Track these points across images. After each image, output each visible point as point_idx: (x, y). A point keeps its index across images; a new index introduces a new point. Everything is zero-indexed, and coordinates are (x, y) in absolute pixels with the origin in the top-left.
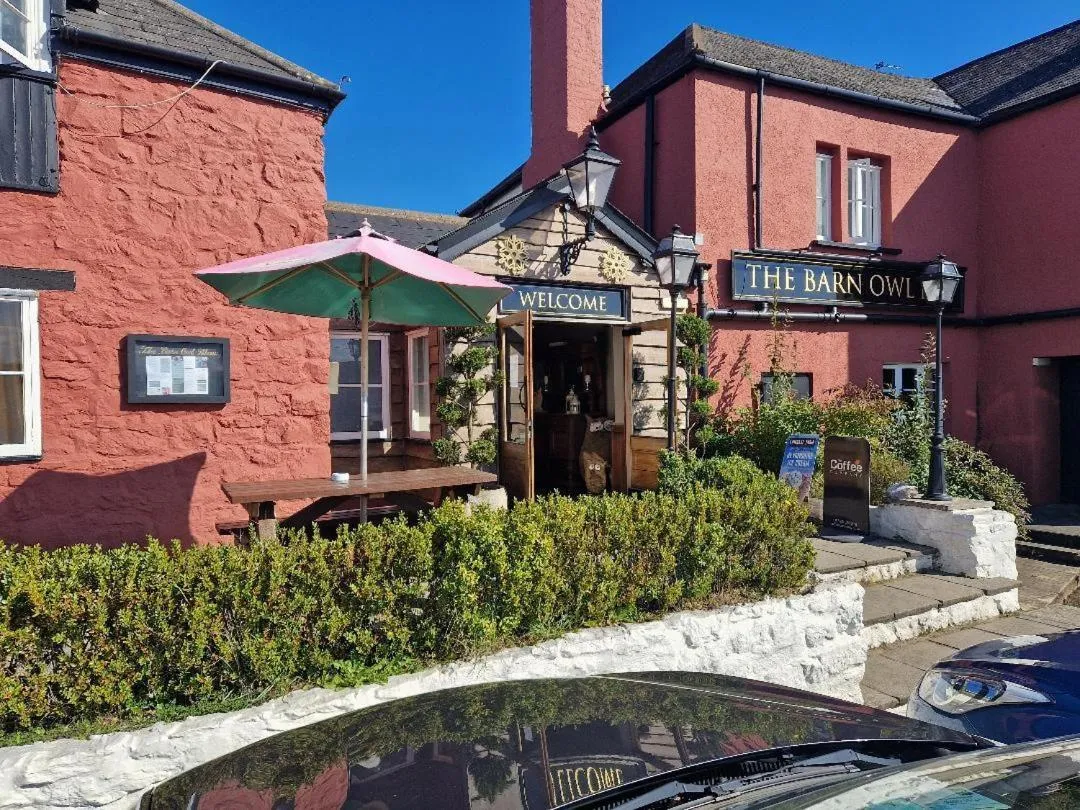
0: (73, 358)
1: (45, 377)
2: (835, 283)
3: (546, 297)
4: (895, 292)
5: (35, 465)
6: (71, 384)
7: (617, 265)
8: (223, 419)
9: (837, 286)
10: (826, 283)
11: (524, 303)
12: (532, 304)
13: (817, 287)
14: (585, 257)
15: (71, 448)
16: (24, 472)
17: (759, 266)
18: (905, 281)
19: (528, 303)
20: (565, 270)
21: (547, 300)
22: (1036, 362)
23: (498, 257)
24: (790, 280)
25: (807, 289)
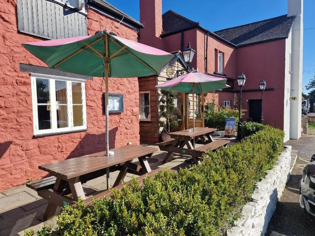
0: (93, 100)
1: (87, 106)
5: (86, 132)
6: (92, 107)
8: (121, 117)
15: (92, 126)
16: (83, 134)
22: (247, 101)
23: (167, 73)
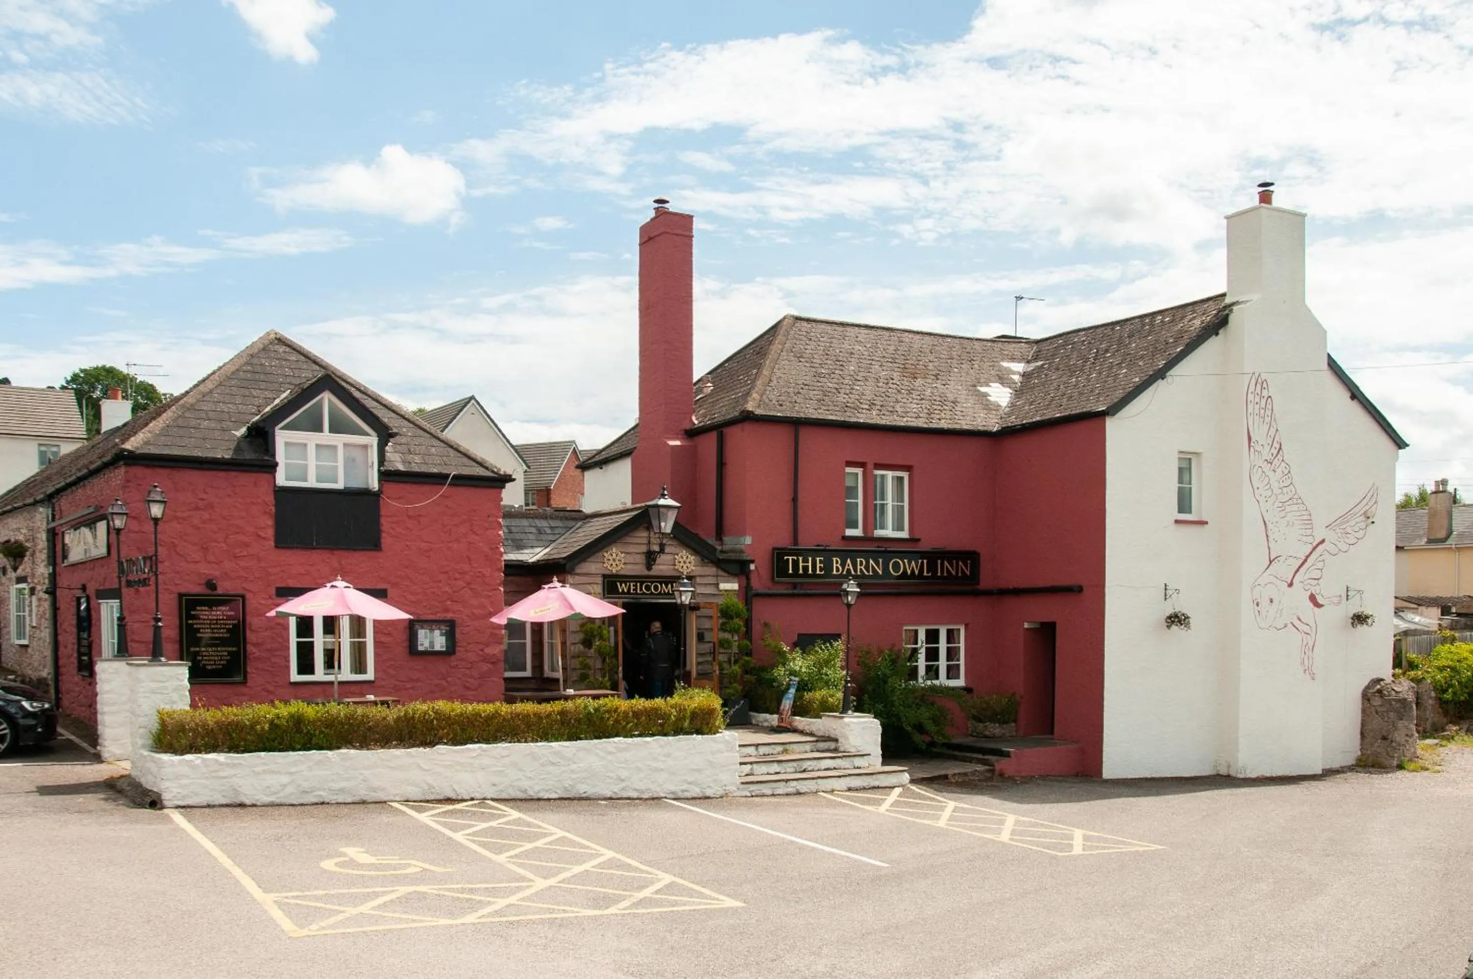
0: (387, 632)
1: (375, 641)
2: (859, 567)
3: (636, 586)
4: (913, 571)
6: (386, 645)
7: (685, 562)
8: (452, 664)
9: (861, 569)
10: (851, 567)
11: (620, 591)
12: (626, 591)
13: (843, 571)
14: (663, 558)
15: (385, 677)
17: (795, 558)
18: (922, 563)
19: (623, 590)
20: (649, 568)
21: (637, 588)
22: (1026, 625)
23: (604, 563)
24: (820, 567)
25: (835, 572)
